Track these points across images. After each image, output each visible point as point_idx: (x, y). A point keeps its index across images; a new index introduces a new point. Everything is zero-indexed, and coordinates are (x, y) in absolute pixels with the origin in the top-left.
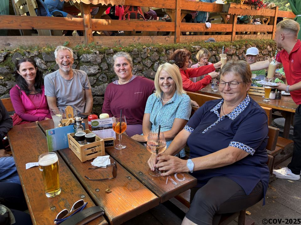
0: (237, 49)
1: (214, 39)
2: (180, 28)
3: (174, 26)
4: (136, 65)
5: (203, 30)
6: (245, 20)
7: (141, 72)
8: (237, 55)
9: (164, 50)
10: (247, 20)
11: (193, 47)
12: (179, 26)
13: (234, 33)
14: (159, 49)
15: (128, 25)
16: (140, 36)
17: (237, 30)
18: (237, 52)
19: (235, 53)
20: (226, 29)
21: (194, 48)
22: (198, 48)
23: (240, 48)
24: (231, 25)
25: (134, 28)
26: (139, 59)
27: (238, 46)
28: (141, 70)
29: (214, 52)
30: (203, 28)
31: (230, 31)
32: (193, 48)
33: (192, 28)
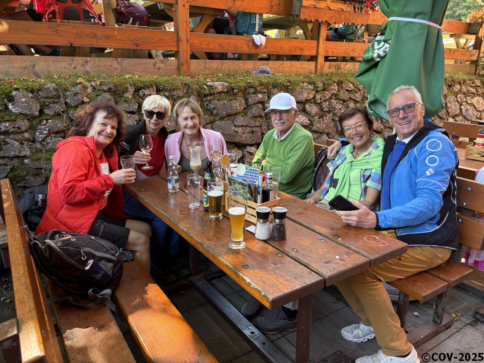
0: (318, 91)
1: (268, 69)
2: (189, 44)
3: (176, 39)
4: (47, 120)
5: (245, 49)
6: (348, 35)
7: (62, 135)
8: (317, 103)
9: (131, 90)
10: (352, 33)
11: (209, 84)
12: (188, 41)
13: (321, 59)
14: (116, 86)
15: (55, 33)
16: (88, 59)
17: (327, 51)
18: (318, 97)
19: (314, 98)
20: (302, 50)
21: (211, 86)
22: (220, 88)
23: (324, 90)
24: (314, 43)
25: (73, 41)
26: (58, 108)
27: (320, 85)
28: (63, 131)
29: (260, 96)
30: (248, 45)
31: (313, 53)
32: (207, 86)
33: (219, 45)
